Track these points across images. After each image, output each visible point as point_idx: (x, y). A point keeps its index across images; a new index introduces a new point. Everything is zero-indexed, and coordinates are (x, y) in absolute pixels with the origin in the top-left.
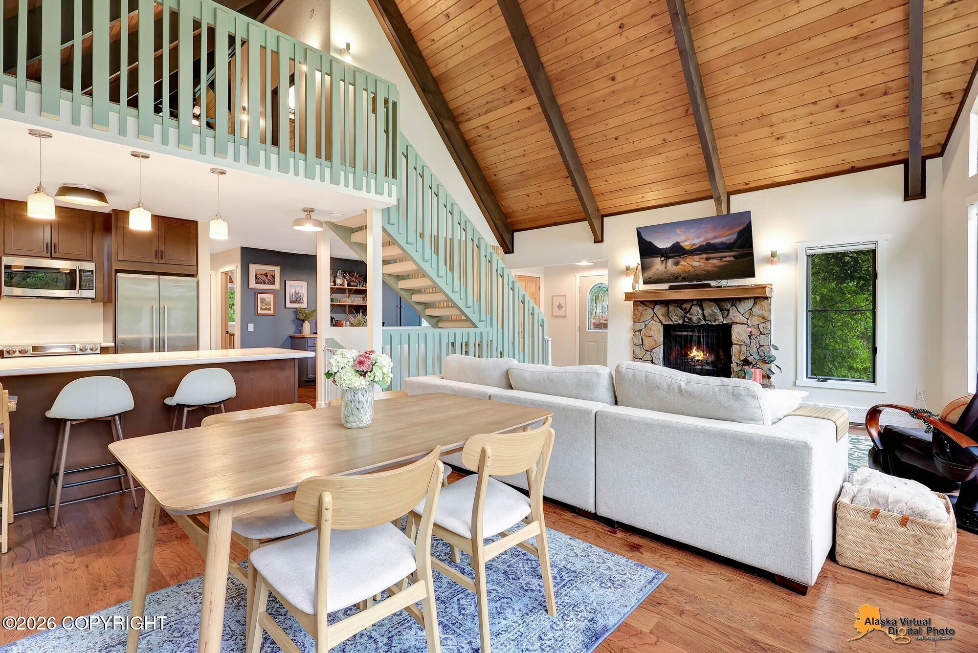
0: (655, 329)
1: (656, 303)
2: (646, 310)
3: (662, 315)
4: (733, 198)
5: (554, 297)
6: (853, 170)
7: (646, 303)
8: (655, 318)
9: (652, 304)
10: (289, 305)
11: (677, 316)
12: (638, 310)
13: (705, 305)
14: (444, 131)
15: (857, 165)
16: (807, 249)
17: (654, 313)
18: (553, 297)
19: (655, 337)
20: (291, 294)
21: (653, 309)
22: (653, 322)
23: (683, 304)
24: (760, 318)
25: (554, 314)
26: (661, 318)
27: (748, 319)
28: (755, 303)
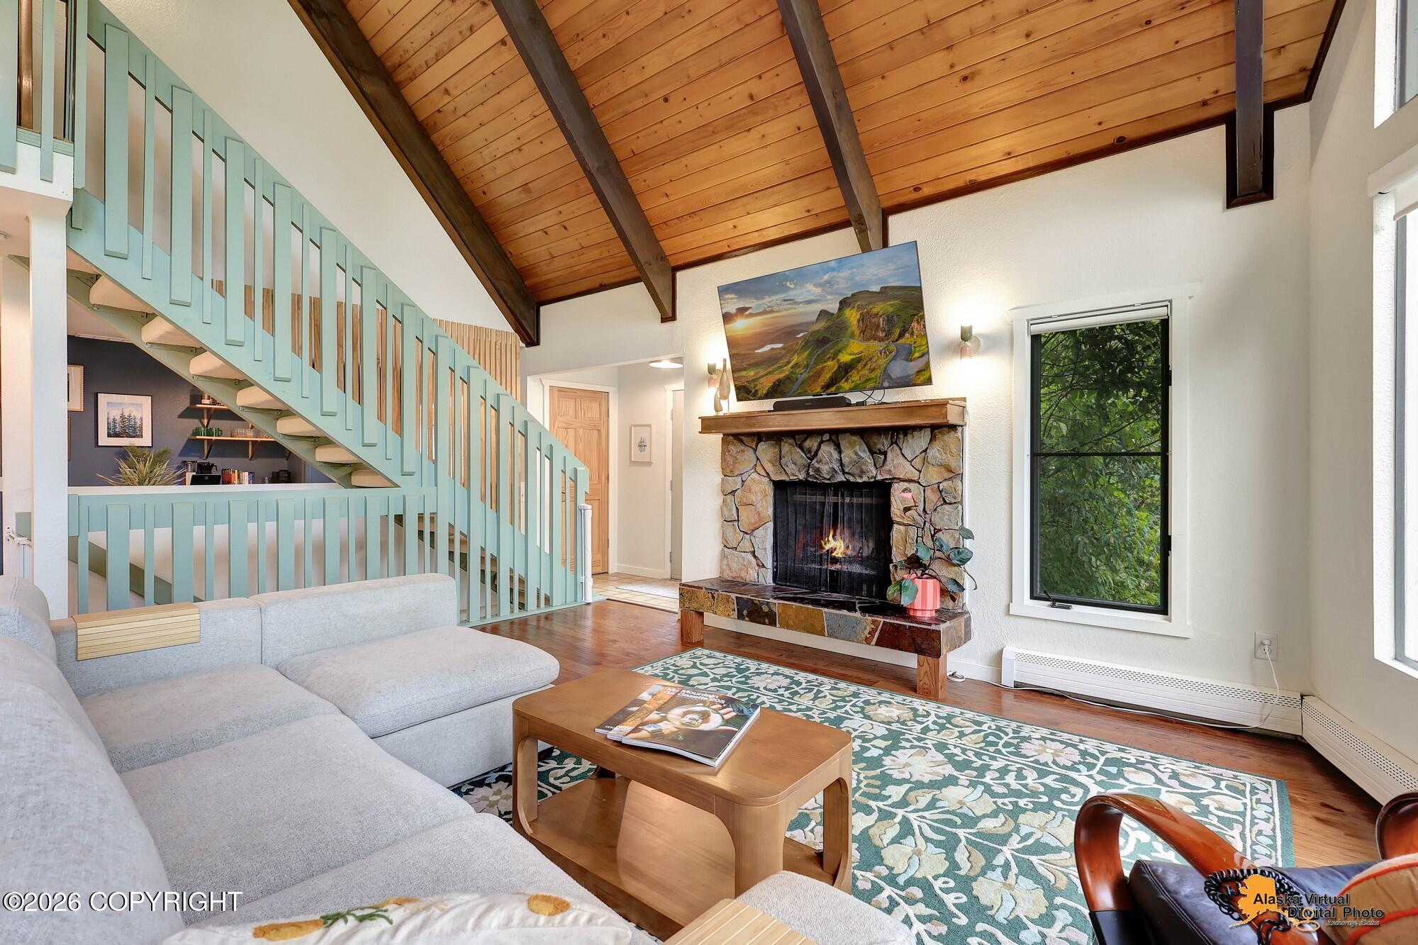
0: (757, 489)
1: (760, 437)
2: (743, 451)
3: (770, 462)
4: (893, 220)
5: (633, 428)
6: (1122, 145)
7: (744, 438)
8: (759, 469)
9: (753, 441)
10: (104, 440)
11: (795, 464)
12: (729, 451)
13: (844, 443)
14: (366, 99)
15: (1130, 133)
16: (1032, 322)
17: (758, 459)
18: (631, 428)
19: (758, 506)
20: (111, 420)
21: (755, 450)
22: (755, 475)
23: (805, 440)
24: (943, 470)
25: (633, 460)
26: (769, 467)
27: (920, 472)
28: (933, 439)
